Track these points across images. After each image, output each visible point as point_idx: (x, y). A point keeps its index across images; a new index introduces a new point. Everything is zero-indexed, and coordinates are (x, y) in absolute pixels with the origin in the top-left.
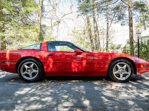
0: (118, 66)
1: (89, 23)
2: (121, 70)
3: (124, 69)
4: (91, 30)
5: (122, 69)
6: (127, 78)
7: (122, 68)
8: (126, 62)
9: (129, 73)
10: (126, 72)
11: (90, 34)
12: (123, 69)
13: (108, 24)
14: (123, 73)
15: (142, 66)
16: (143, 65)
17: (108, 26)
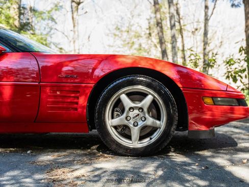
0: (124, 98)
1: (157, 6)
2: (136, 112)
3: (145, 110)
4: (161, 23)
5: (136, 108)
6: (153, 140)
7: (139, 105)
8: (148, 85)
9: (162, 124)
10: (150, 121)
11: (160, 34)
12: (141, 109)
13: (206, 7)
14: (141, 124)
15: (208, 101)
16: (214, 96)
17: (206, 14)
